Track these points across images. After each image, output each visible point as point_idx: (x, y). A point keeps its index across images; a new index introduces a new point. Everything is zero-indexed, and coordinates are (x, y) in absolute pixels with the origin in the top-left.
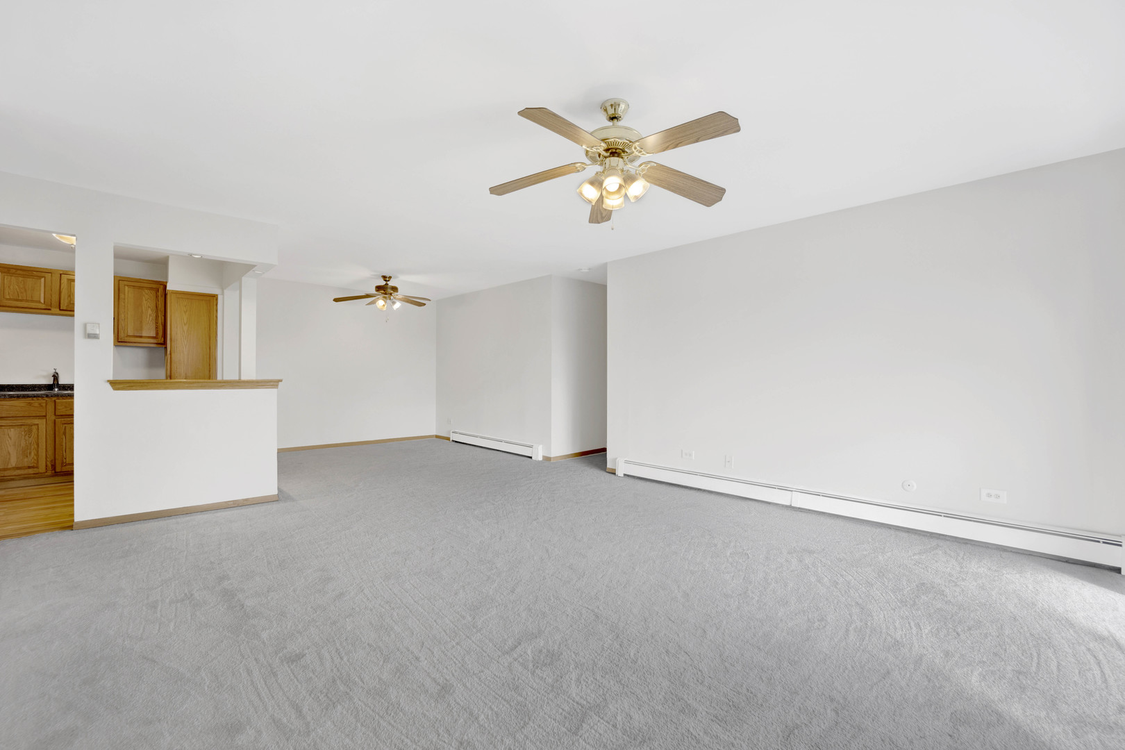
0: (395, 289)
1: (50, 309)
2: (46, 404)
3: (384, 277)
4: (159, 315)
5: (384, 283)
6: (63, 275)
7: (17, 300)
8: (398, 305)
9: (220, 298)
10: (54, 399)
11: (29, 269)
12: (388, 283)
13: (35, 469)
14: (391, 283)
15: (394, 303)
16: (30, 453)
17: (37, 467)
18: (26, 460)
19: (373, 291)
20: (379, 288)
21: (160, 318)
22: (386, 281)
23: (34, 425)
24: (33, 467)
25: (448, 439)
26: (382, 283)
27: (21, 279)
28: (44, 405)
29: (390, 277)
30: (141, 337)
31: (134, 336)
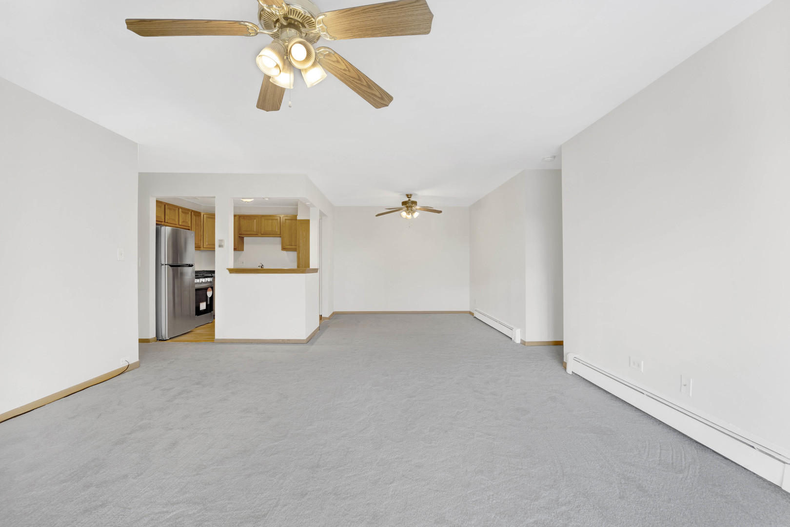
0: (415, 203)
3: (407, 195)
8: (416, 214)
9: (311, 222)
12: (410, 199)
14: (412, 199)
15: (414, 213)
19: (400, 205)
20: (404, 203)
25: (474, 315)
26: (407, 199)
29: (411, 195)
30: (292, 245)
31: (289, 245)
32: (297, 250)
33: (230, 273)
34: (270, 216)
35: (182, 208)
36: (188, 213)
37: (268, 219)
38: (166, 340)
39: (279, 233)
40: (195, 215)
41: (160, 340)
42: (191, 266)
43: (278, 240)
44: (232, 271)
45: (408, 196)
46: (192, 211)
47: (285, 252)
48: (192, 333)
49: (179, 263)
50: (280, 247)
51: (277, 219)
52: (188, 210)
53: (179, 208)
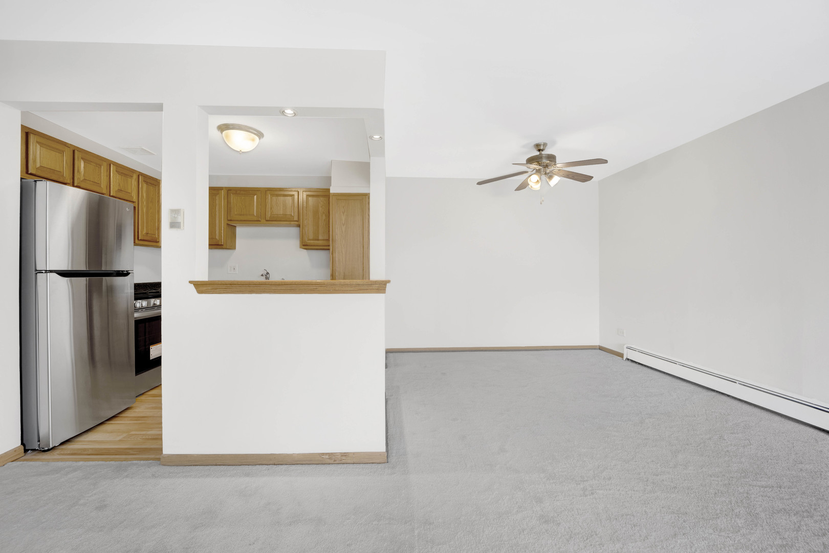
0: (552, 158)
3: (537, 146)
5: (538, 153)
7: (241, 215)
8: (556, 179)
12: (543, 151)
14: (547, 151)
15: (551, 177)
19: (523, 166)
20: (530, 160)
22: (539, 150)
25: (621, 355)
26: (535, 153)
27: (243, 197)
29: (545, 145)
30: (318, 240)
31: (313, 240)
32: (331, 248)
33: (199, 292)
34: (281, 189)
35: (117, 165)
36: (132, 177)
37: (278, 195)
38: (49, 450)
39: (296, 218)
40: (147, 183)
41: (34, 450)
42: (124, 274)
43: (294, 231)
44: (202, 287)
45: (539, 147)
46: (140, 174)
47: (304, 252)
48: (128, 414)
49: (104, 268)
50: (296, 243)
51: (293, 195)
52: (133, 171)
53: (110, 163)
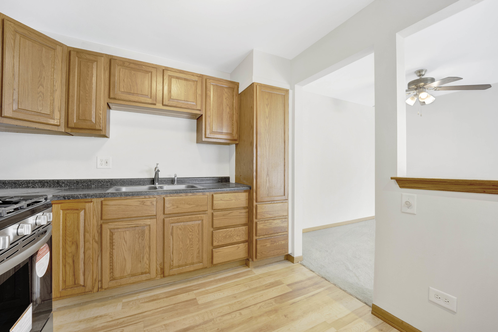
1: (155, 104)
2: (157, 202)
4: (235, 113)
6: (165, 71)
7: (129, 94)
9: (291, 92)
10: (163, 196)
11: (139, 63)
13: (148, 275)
16: (143, 258)
17: (149, 273)
18: (140, 265)
21: (235, 116)
23: (147, 225)
24: (146, 273)
27: (133, 73)
28: (155, 203)
30: (222, 133)
31: (217, 132)
37: (178, 78)
39: (199, 107)
